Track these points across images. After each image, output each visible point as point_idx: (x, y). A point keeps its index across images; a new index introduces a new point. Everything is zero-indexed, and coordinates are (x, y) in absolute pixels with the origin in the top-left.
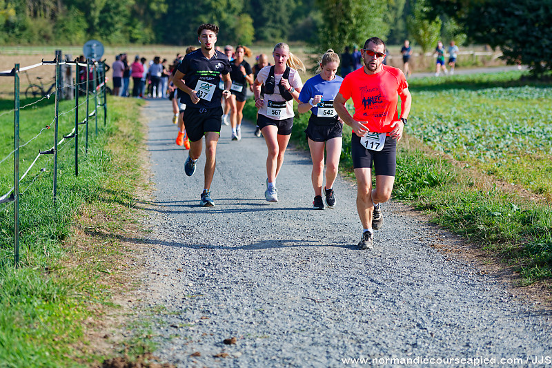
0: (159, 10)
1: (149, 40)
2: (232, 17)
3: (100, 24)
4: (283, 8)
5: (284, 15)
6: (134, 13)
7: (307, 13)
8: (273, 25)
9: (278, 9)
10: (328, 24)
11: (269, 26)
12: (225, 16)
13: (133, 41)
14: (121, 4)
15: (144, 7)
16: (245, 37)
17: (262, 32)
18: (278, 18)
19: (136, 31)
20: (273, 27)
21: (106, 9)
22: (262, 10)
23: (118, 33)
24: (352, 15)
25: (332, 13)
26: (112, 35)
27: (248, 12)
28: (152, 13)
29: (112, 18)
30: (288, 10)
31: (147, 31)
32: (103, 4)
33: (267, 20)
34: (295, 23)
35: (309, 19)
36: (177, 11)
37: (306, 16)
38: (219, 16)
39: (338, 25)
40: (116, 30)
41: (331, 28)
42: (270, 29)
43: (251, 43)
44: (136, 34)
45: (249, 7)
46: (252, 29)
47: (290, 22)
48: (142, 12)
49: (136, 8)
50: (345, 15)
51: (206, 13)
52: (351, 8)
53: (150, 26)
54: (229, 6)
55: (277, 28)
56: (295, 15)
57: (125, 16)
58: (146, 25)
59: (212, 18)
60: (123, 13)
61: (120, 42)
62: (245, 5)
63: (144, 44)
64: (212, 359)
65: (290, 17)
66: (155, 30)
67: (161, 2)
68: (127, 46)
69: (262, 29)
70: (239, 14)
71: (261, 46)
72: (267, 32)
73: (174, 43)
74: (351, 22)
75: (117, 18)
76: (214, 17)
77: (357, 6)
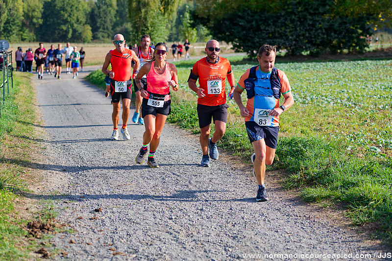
0: (38, 22)
1: (33, 40)
2: (79, 26)
3: (4, 31)
4: (109, 21)
5: (109, 25)
6: (24, 24)
7: (122, 24)
8: (103, 30)
9: (105, 22)
10: (135, 30)
11: (101, 32)
12: (75, 25)
13: (23, 40)
14: (16, 19)
15: (29, 21)
16: (87, 37)
17: (97, 34)
18: (106, 27)
19: (25, 34)
20: (103, 32)
21: (7, 22)
22: (97, 22)
23: (14, 35)
24: (149, 25)
26: (11, 37)
27: (88, 24)
28: (34, 24)
29: (11, 27)
30: (111, 22)
31: (31, 34)
32: (5, 19)
33: (100, 27)
34: (115, 29)
35: (123, 27)
36: (48, 23)
37: (122, 26)
38: (72, 26)
39: (140, 31)
40: (14, 34)
41: (137, 32)
42: (101, 33)
43: (90, 41)
44: (25, 36)
45: (89, 21)
46: (91, 33)
47: (112, 29)
48: (28, 23)
49: (25, 21)
50: (145, 25)
51: (65, 24)
53: (33, 31)
54: (78, 20)
55: (105, 33)
56: (115, 25)
57: (18, 26)
58: (30, 31)
59: (68, 27)
60: (17, 25)
61: (16, 41)
62: (87, 20)
63: (30, 41)
64: (90, 220)
65: (112, 26)
66: (36, 34)
67: (39, 18)
68: (20, 43)
69: (97, 33)
70: (84, 25)
71: (96, 43)
72: (100, 35)
73: (47, 41)
75: (13, 27)
76: (70, 26)
77: (152, 20)
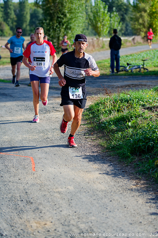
10: (49, 18)
24: (66, 11)
25: (52, 10)
39: (56, 18)
41: (51, 20)
52: (65, 7)
74: (65, 16)
